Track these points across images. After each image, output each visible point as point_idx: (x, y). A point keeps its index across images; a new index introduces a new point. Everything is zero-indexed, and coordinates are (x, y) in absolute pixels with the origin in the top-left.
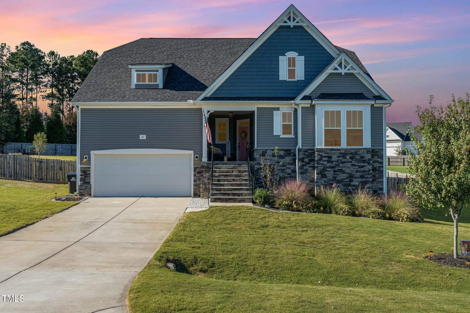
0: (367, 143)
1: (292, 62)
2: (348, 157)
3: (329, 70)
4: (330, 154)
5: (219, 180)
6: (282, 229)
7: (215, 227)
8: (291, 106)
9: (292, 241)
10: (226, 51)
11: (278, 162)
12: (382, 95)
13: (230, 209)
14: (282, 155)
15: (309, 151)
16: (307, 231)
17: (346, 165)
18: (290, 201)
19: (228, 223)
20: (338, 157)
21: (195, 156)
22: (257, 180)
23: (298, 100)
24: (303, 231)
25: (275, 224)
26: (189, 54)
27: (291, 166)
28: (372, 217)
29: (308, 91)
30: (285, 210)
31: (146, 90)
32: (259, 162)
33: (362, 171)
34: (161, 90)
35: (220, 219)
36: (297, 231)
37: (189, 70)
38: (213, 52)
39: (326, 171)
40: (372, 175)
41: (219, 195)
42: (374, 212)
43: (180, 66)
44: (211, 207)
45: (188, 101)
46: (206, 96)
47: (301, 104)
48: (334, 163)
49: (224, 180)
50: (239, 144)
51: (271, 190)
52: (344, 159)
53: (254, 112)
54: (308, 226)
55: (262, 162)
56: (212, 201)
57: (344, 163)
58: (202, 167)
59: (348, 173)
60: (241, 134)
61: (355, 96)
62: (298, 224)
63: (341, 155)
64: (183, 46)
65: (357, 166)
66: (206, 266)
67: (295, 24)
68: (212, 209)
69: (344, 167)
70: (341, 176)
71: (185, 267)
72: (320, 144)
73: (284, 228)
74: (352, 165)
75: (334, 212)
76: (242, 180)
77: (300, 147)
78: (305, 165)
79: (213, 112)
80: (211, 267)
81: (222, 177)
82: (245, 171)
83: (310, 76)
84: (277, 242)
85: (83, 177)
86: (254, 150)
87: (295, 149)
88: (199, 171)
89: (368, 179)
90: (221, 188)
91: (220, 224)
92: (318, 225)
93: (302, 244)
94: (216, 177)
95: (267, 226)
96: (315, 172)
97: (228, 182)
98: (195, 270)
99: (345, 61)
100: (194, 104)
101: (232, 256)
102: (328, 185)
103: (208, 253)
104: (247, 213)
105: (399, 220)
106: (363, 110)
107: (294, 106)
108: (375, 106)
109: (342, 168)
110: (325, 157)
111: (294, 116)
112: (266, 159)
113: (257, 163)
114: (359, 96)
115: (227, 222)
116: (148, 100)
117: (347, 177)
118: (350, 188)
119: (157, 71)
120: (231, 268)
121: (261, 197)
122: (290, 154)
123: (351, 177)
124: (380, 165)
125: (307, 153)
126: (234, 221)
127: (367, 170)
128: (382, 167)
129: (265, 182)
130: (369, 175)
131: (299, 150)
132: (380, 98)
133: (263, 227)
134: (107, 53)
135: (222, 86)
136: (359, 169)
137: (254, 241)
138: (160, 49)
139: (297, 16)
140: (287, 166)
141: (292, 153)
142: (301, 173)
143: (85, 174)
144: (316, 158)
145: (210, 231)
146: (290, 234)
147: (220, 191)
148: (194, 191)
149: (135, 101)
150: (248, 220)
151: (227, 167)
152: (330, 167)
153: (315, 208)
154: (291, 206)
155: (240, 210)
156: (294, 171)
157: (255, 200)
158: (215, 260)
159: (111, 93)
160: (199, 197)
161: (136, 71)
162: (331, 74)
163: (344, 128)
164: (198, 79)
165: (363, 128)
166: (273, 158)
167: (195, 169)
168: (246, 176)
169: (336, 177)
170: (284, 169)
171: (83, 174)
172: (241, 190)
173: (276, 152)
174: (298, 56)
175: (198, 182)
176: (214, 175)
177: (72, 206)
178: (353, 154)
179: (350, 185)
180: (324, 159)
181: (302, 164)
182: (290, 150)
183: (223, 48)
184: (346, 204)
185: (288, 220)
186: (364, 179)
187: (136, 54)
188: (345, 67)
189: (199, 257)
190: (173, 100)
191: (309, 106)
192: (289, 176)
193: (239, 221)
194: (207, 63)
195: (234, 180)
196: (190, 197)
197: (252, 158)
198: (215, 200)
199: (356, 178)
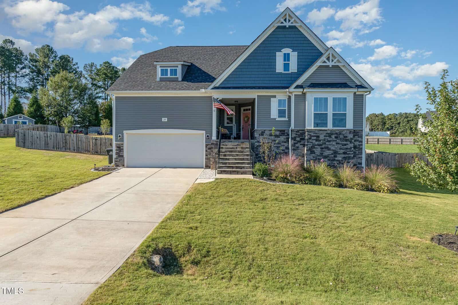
0: (350, 125)
1: (287, 57)
2: (333, 136)
3: (319, 63)
4: (318, 134)
5: (225, 155)
6: (280, 203)
7: (218, 200)
8: (285, 94)
9: (290, 217)
10: (234, 54)
11: (275, 141)
12: (363, 84)
13: (232, 181)
14: (278, 134)
15: (301, 132)
16: (303, 204)
17: (331, 143)
18: (284, 174)
19: (230, 196)
20: (325, 136)
21: (207, 135)
22: (257, 155)
23: (292, 89)
24: (299, 205)
25: (273, 197)
26: (205, 57)
27: (284, 144)
28: (357, 188)
29: (300, 82)
30: (281, 182)
31: (168, 82)
32: (258, 140)
33: (345, 148)
34: (181, 82)
35: (223, 191)
36: (294, 205)
37: (204, 68)
38: (223, 55)
39: (314, 148)
40: (354, 152)
41: (225, 168)
42: (358, 185)
43: (197, 65)
44: (217, 179)
45: (201, 90)
46: (215, 86)
47: (294, 92)
48: (322, 141)
49: (230, 155)
50: (243, 126)
51: (269, 164)
52: (330, 138)
53: (255, 99)
54: (303, 199)
55: (261, 141)
56: (218, 173)
57: (329, 141)
58: (212, 144)
59: (333, 150)
60: (244, 118)
61: (340, 85)
62: (294, 197)
63: (327, 135)
64: (201, 51)
65: (341, 144)
66: (199, 255)
67: (290, 24)
68: (217, 181)
69: (330, 145)
70: (327, 153)
71: (175, 256)
72: (310, 125)
73: (282, 201)
74: (337, 143)
75: (323, 183)
76: (244, 155)
77: (293, 128)
78: (297, 143)
79: (221, 99)
80: (205, 257)
81: (228, 152)
82: (247, 148)
83: (302, 69)
84: (276, 219)
85: (118, 151)
86: (255, 131)
87: (289, 130)
88: (209, 147)
89: (350, 155)
90: (226, 162)
91: (223, 197)
92: (312, 197)
93: (301, 222)
94: (223, 152)
95: (265, 199)
96: (305, 149)
97: (232, 156)
98: (186, 261)
99: (333, 55)
100: (206, 92)
101: (229, 240)
102: (317, 160)
103: (204, 236)
104: (248, 186)
105: (380, 191)
106: (347, 97)
107: (288, 94)
108: (357, 93)
109: (328, 146)
110: (314, 136)
111: (288, 102)
112: (265, 138)
113: (257, 141)
114: (344, 85)
115: (230, 194)
116: (168, 89)
117: (332, 153)
118: (335, 162)
119: (177, 67)
120: (227, 258)
121: (260, 170)
122: (284, 134)
123: (335, 153)
124: (359, 144)
125: (299, 133)
126: (236, 193)
127: (349, 147)
128: (362, 145)
129: (264, 157)
130: (351, 151)
131: (291, 130)
132: (361, 87)
133: (263, 200)
134: (142, 56)
135: (228, 77)
136: (342, 147)
137: (253, 217)
138: (183, 53)
139: (292, 18)
140: (282, 144)
141: (286, 133)
142: (294, 150)
143: (119, 149)
144: (306, 138)
145: (213, 204)
146: (288, 208)
147: (226, 164)
148: (206, 164)
149: (158, 90)
150: (248, 193)
151: (232, 145)
152: (318, 145)
153: (306, 180)
154: (286, 179)
155: (241, 182)
156: (287, 148)
157: (255, 173)
158: (211, 247)
159: (140, 84)
160: (210, 168)
161: (161, 67)
162: (320, 66)
163: (330, 112)
164: (210, 74)
165: (347, 112)
166: (271, 137)
167: (207, 146)
168: (247, 151)
169: (323, 153)
170: (280, 147)
171: (118, 149)
172: (243, 164)
173: (273, 132)
174: (292, 52)
175: (209, 156)
176: (222, 151)
177: (103, 176)
178: (338, 135)
179: (334, 160)
180: (313, 138)
181: (294, 142)
182: (284, 131)
183: (232, 52)
184: (333, 177)
185: (285, 193)
186: (347, 155)
187: (164, 57)
188: (332, 61)
189: (193, 243)
190: (189, 90)
191: (301, 93)
192: (283, 152)
193: (240, 194)
194: (218, 63)
195: (237, 155)
196: (203, 168)
197: (253, 137)
198: (221, 172)
199: (339, 154)
